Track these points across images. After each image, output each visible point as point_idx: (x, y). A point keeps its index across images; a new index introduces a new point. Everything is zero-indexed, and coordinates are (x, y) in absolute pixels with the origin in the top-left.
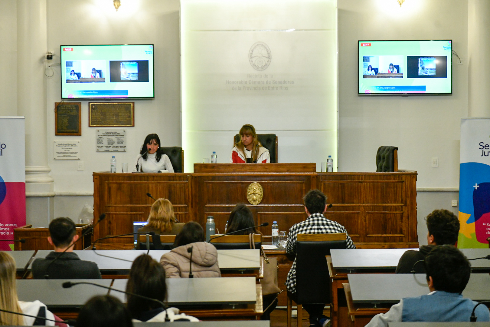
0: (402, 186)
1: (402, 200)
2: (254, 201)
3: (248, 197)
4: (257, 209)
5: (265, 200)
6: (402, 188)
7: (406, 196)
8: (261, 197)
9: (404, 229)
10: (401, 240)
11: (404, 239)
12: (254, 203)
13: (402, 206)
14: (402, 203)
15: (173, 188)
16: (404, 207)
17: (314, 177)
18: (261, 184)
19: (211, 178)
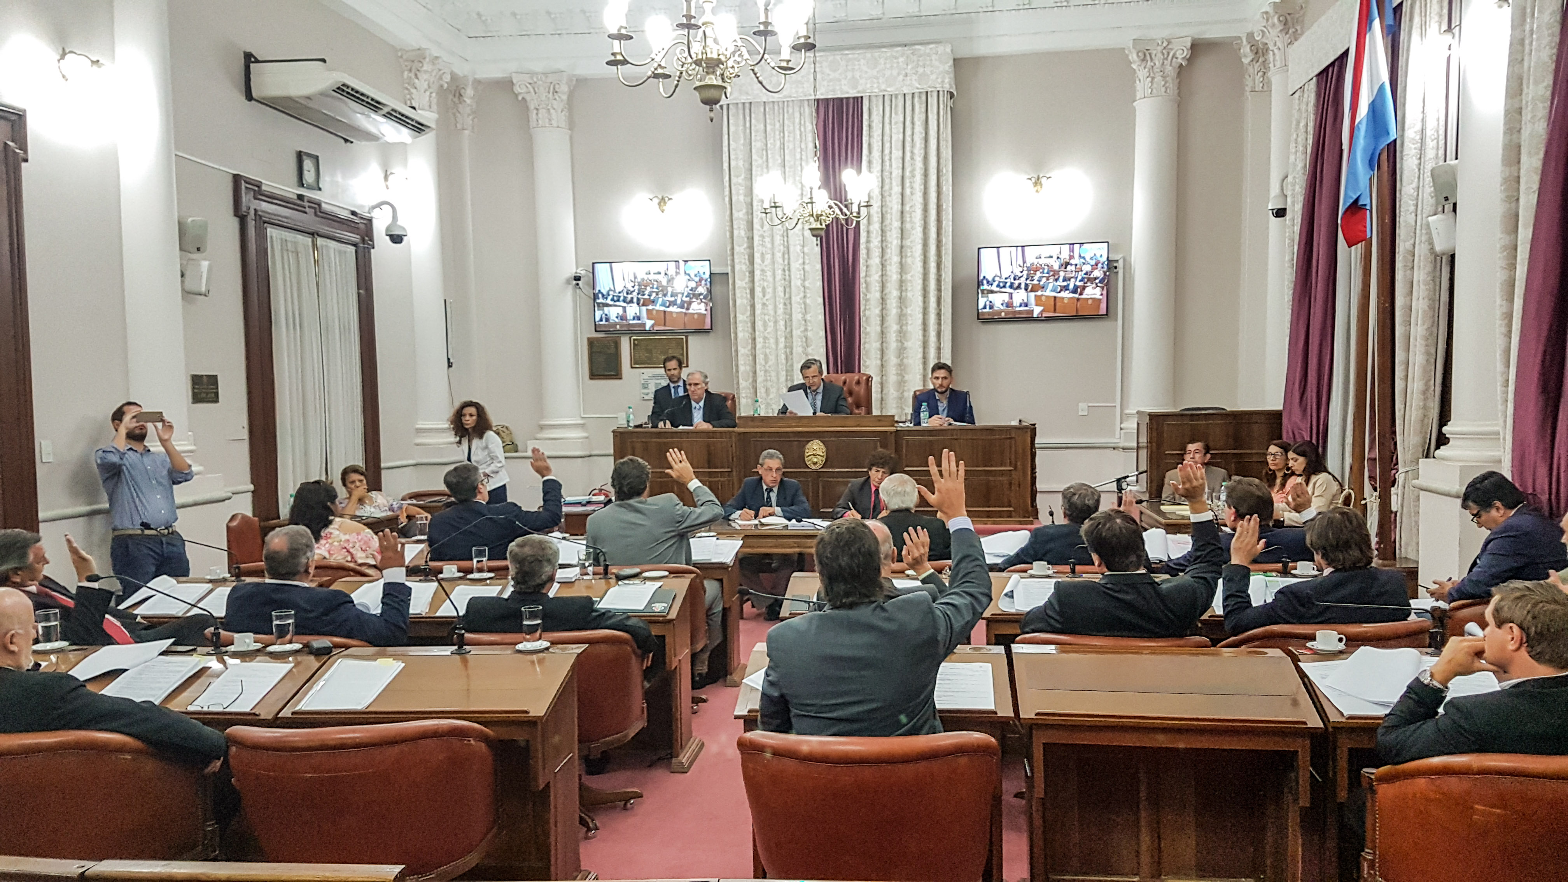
0: (1010, 443)
1: (1010, 462)
2: (815, 464)
3: (806, 459)
4: (818, 474)
5: (829, 463)
6: (1011, 447)
7: (1016, 458)
8: (824, 459)
9: (1013, 501)
10: (1009, 515)
11: (1013, 514)
12: (812, 466)
13: (1010, 471)
14: (1010, 466)
15: (712, 448)
16: (1013, 472)
17: (891, 433)
18: (822, 441)
19: (759, 435)
